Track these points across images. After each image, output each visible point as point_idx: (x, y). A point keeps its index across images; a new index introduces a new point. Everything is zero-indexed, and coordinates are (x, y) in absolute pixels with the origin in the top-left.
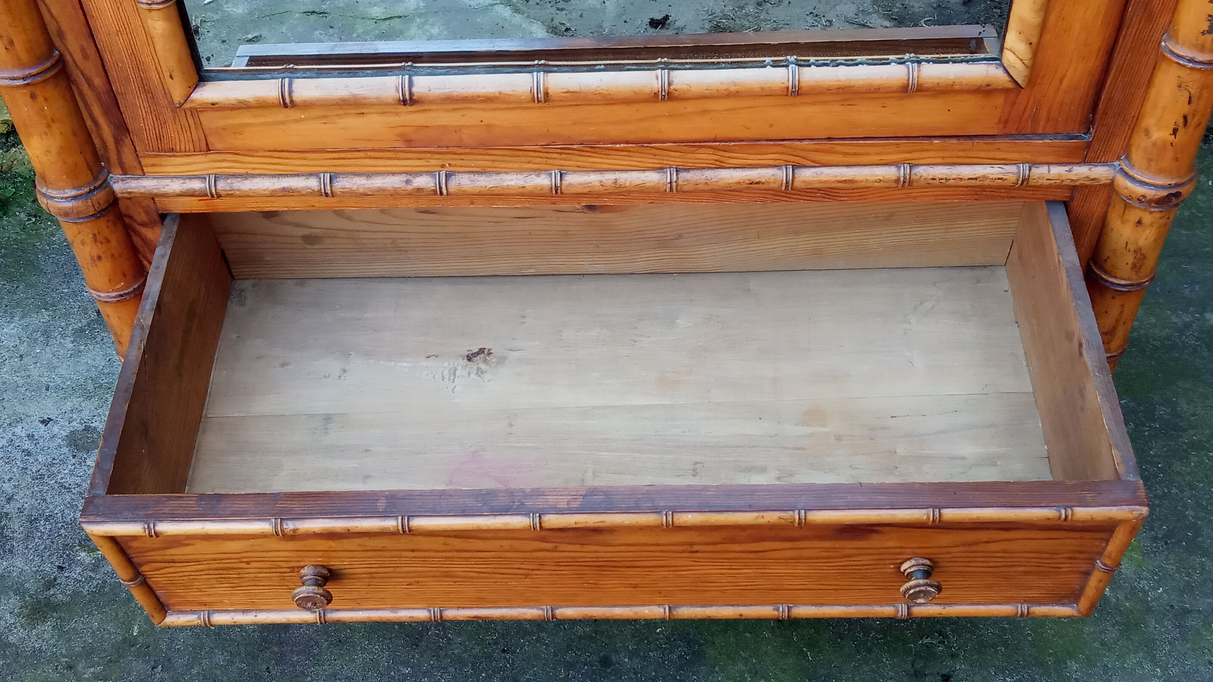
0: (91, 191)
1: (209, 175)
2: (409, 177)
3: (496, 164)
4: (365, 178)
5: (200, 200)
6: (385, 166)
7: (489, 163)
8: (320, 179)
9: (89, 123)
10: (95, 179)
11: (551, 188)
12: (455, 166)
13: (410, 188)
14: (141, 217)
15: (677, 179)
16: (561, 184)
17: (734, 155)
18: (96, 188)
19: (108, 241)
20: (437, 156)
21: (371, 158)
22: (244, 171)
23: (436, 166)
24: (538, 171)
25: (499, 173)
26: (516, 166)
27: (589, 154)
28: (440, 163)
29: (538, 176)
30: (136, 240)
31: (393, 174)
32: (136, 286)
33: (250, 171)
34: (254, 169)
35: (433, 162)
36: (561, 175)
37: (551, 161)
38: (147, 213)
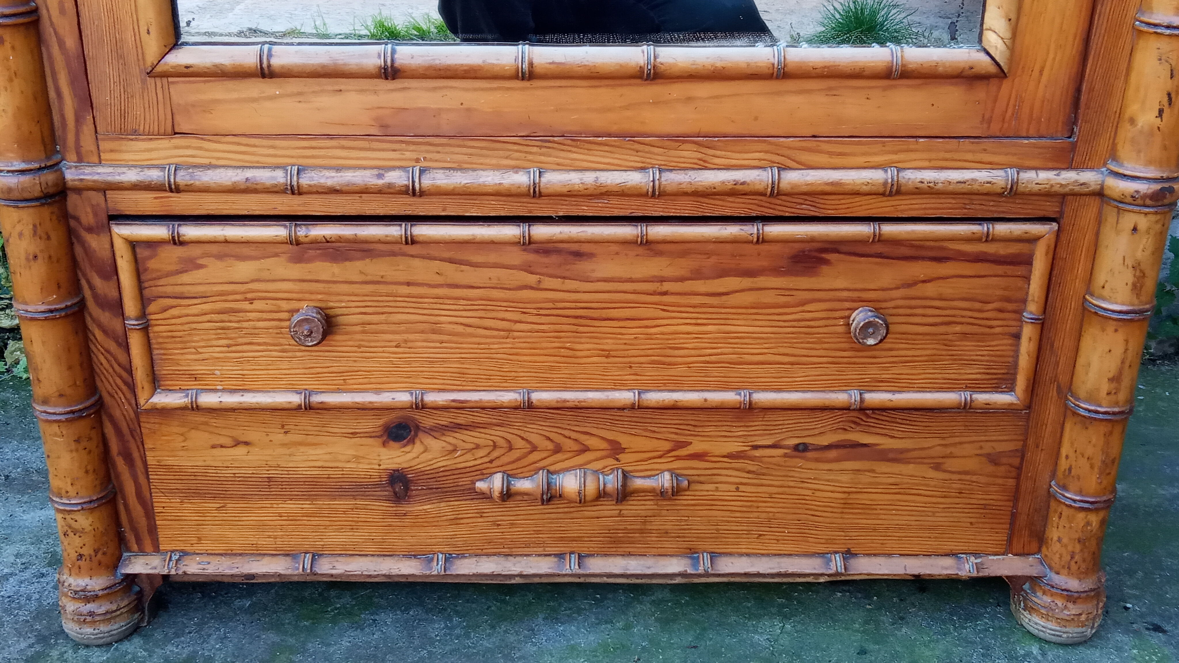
0: (40, 169)
1: (169, 165)
2: (381, 172)
3: (475, 159)
4: (334, 171)
5: (156, 198)
6: (358, 159)
7: (466, 158)
8: (287, 170)
9: (52, 94)
10: (48, 158)
11: (530, 185)
12: (431, 160)
13: (380, 182)
14: (87, 217)
15: (660, 177)
16: (540, 180)
17: (718, 153)
18: (46, 167)
19: (48, 238)
20: (412, 147)
21: (343, 148)
22: (206, 161)
23: (410, 160)
24: (516, 169)
25: (474, 170)
26: (494, 161)
27: (569, 148)
28: (414, 156)
29: (517, 172)
30: (78, 250)
31: (365, 168)
32: (69, 304)
33: (214, 162)
34: (218, 159)
35: (408, 155)
36: (540, 172)
37: (530, 157)
38: (95, 214)
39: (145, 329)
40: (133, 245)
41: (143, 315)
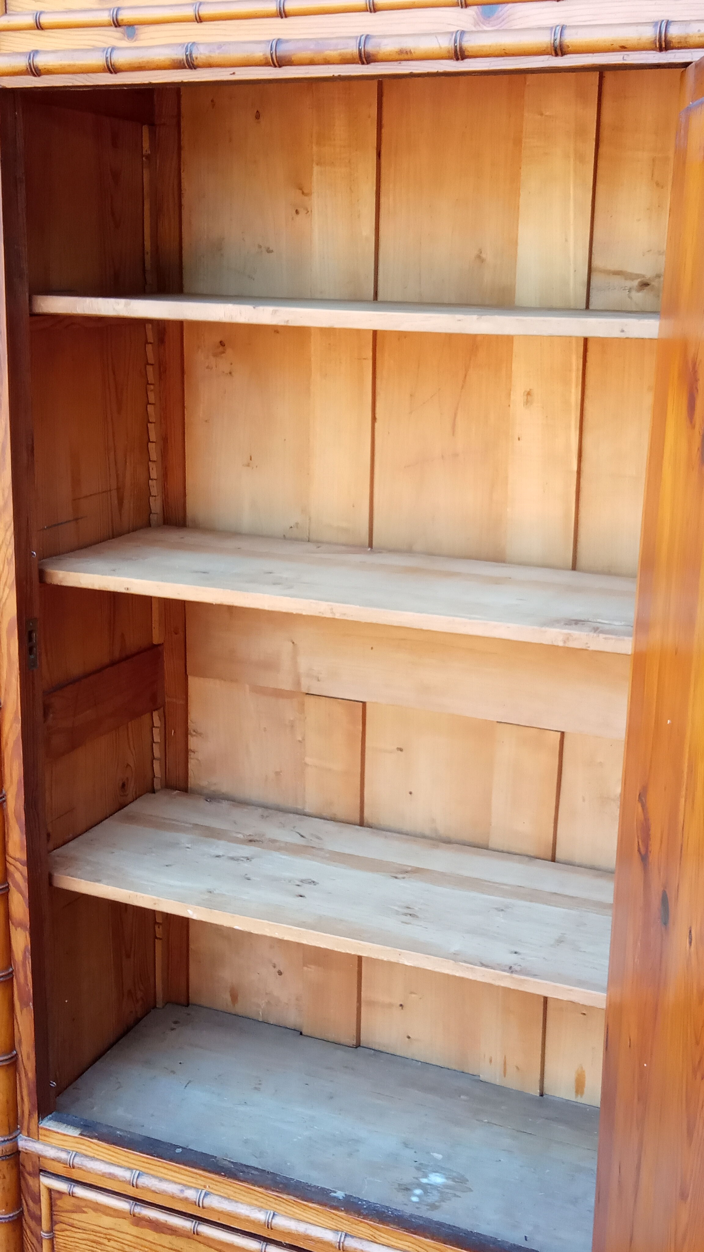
0: (4, 1141)
1: (73, 1151)
2: (184, 1188)
3: (237, 1195)
4: (158, 1180)
5: (64, 1167)
6: (172, 1176)
7: (232, 1193)
8: (132, 1173)
9: (19, 1098)
10: (10, 1134)
11: (265, 1222)
12: (212, 1189)
13: (182, 1196)
14: (29, 1168)
15: (344, 1241)
16: (271, 1221)
17: (383, 1235)
18: (8, 1140)
19: (4, 1177)
20: (203, 1178)
21: (165, 1168)
22: (92, 1155)
23: (201, 1185)
24: (260, 1208)
25: (237, 1202)
26: (248, 1200)
27: (292, 1205)
28: (203, 1183)
29: (260, 1211)
30: (23, 1184)
31: (175, 1183)
32: (11, 1215)
33: (96, 1156)
34: (98, 1155)
35: (200, 1182)
36: (274, 1214)
37: (269, 1203)
38: (33, 1167)
39: (52, 1240)
40: (50, 1190)
41: (51, 1230)
